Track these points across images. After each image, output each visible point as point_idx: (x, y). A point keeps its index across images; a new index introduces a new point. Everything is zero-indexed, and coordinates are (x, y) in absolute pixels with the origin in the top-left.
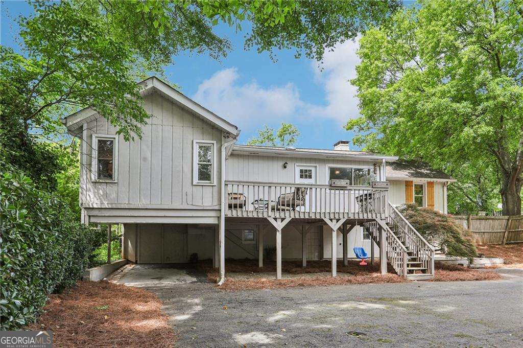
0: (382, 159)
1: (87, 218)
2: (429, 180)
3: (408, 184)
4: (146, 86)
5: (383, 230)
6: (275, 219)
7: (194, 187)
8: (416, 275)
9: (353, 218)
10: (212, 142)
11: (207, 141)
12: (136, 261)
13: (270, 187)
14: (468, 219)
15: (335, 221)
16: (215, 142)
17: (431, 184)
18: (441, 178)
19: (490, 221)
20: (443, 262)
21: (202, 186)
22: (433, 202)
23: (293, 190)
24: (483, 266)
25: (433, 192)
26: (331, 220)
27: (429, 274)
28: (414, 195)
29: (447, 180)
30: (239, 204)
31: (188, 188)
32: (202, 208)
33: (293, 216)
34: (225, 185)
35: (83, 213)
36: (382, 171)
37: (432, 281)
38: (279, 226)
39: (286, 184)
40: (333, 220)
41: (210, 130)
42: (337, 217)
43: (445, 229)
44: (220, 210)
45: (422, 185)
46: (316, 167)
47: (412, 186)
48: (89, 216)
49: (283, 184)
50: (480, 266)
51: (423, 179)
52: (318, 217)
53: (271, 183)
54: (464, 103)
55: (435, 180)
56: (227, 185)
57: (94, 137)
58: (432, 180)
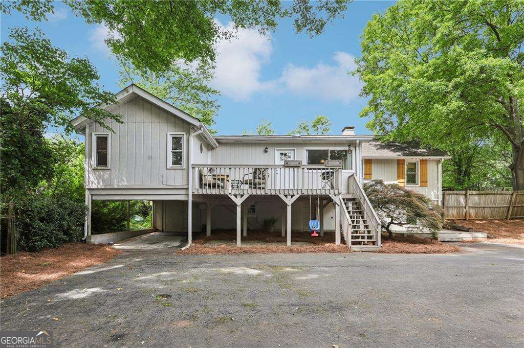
0: (356, 140)
1: (90, 196)
2: (421, 158)
3: (400, 163)
4: (128, 92)
5: (336, 205)
6: (235, 196)
7: (168, 170)
8: (363, 246)
9: (307, 194)
10: (183, 133)
11: (178, 133)
12: (163, 230)
13: (230, 168)
14: (466, 195)
15: (289, 197)
16: (184, 133)
17: (424, 162)
18: (434, 156)
19: (491, 196)
20: (418, 236)
21: (175, 169)
22: (426, 178)
23: (251, 171)
24: (461, 240)
25: (427, 170)
26: (286, 196)
27: (376, 246)
28: (406, 173)
29: (441, 157)
30: (213, 184)
31: (164, 172)
32: (174, 187)
33: (250, 193)
34: (192, 168)
35: (87, 192)
36: (357, 151)
37: (376, 252)
38: (239, 201)
39: (244, 166)
40: (288, 196)
41: (181, 124)
42: (291, 194)
43: (403, 204)
44: (188, 189)
45: (415, 163)
46: (294, 150)
47: (404, 164)
48: (92, 195)
49: (241, 165)
50: (457, 240)
51: (415, 157)
52: (273, 193)
53: (230, 165)
54: (438, 82)
55: (427, 158)
56: (194, 168)
57: (93, 135)
58: (424, 158)
